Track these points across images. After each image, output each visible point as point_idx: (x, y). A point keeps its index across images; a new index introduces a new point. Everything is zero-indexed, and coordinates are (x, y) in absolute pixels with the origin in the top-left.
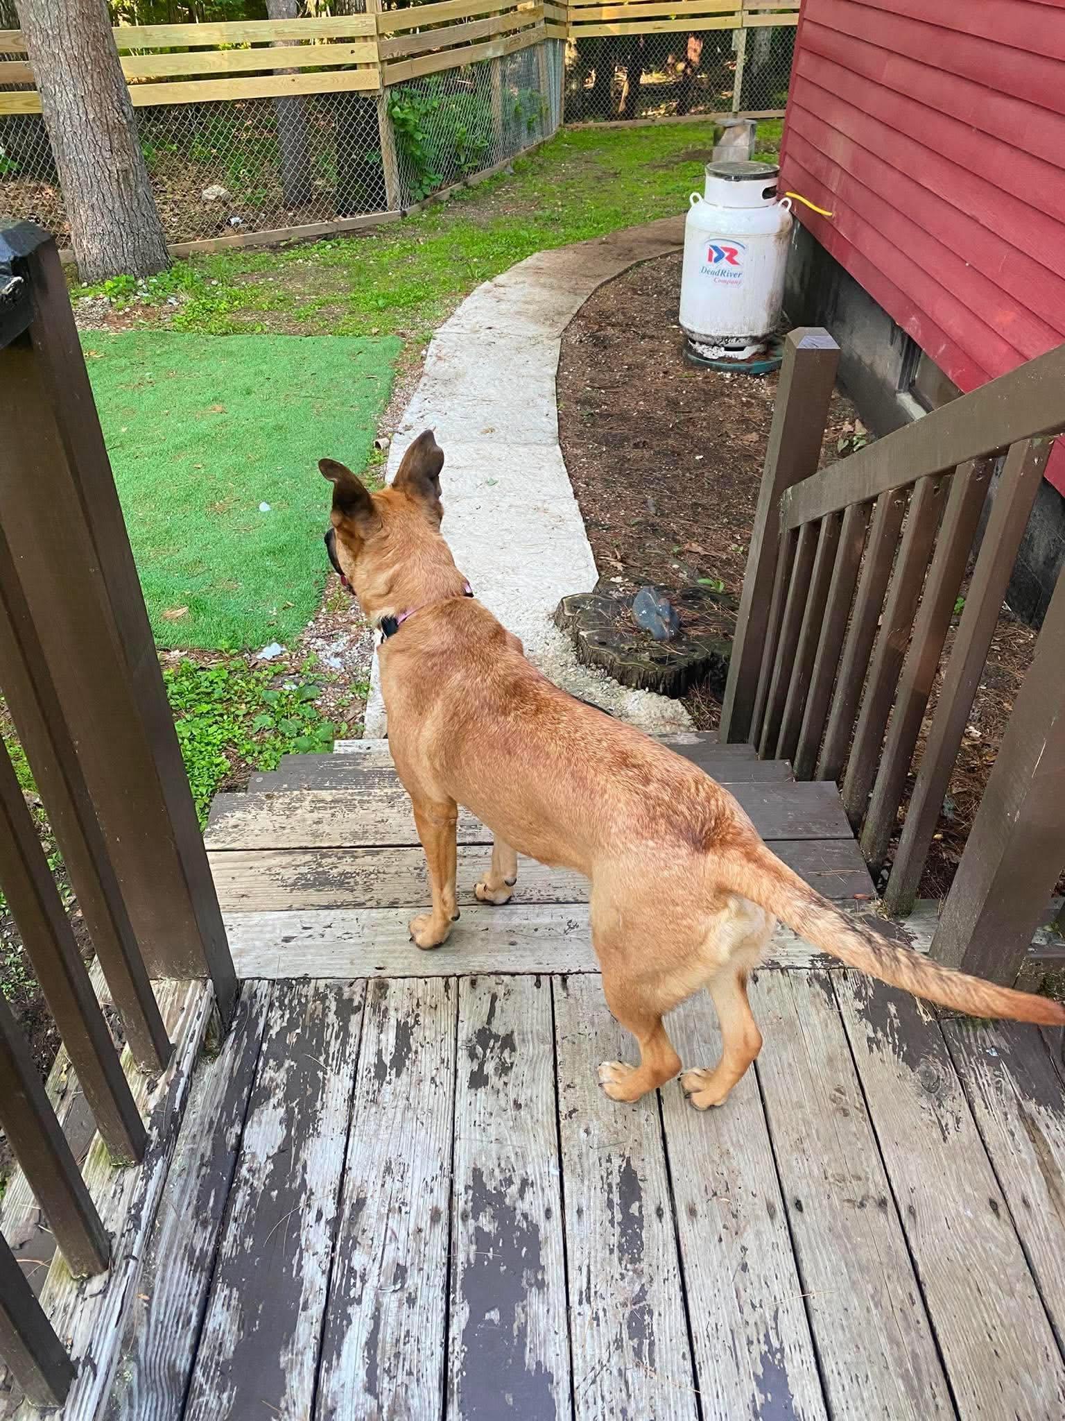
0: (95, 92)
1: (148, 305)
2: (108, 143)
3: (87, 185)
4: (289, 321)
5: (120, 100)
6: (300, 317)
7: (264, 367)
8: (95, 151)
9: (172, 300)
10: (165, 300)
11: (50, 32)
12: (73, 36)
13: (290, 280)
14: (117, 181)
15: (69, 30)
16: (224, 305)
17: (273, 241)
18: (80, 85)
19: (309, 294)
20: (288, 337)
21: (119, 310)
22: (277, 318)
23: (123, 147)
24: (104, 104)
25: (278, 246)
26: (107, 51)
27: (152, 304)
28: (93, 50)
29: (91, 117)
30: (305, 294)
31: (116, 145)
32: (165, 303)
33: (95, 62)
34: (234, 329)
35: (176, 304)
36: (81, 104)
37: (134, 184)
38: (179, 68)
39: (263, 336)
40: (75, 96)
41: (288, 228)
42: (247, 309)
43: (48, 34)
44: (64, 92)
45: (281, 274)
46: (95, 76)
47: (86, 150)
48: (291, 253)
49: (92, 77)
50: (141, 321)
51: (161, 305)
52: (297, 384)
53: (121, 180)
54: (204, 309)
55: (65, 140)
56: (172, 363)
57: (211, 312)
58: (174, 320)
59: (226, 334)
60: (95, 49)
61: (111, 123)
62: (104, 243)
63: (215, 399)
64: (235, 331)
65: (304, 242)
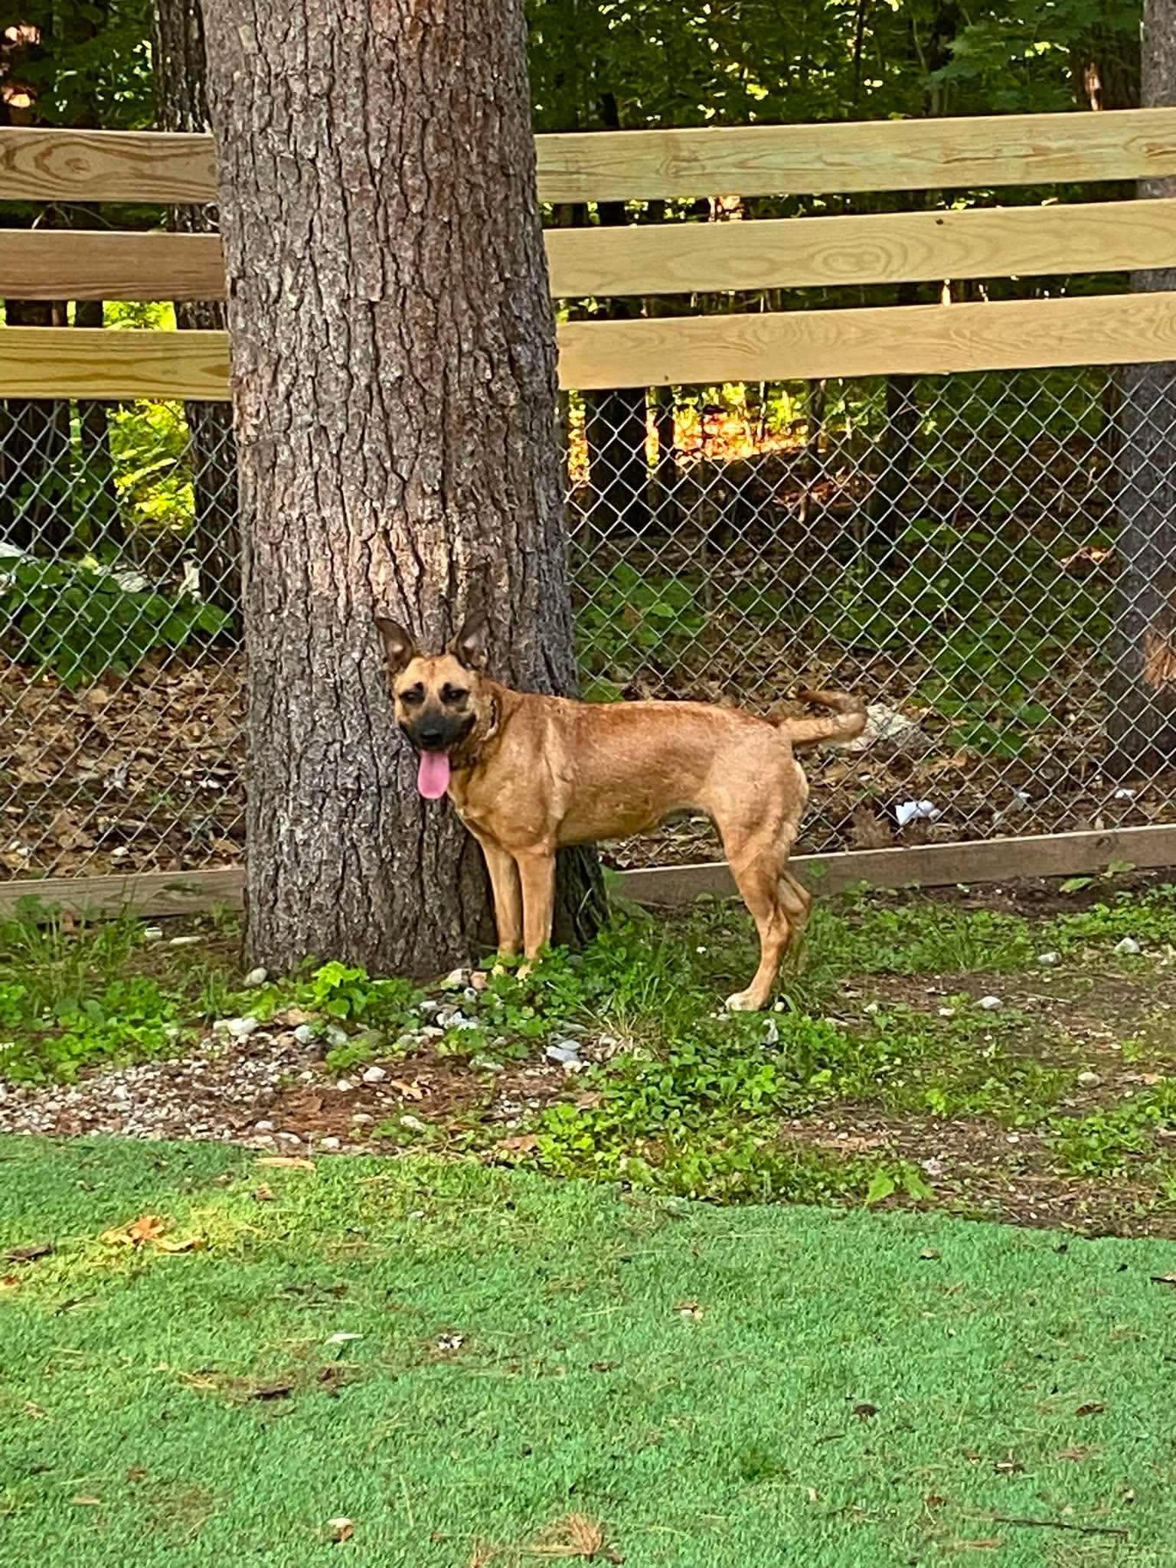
0: (422, 290)
1: (460, 1061)
2: (434, 468)
3: (331, 612)
4: (1028, 1165)
5: (508, 323)
6: (1081, 1153)
7: (865, 1355)
8: (382, 493)
9: (564, 1052)
10: (536, 1045)
11: (297, 87)
12: (376, 100)
13: (1071, 1009)
14: (446, 603)
15: (362, 80)
16: (764, 1083)
17: (1035, 874)
18: (372, 268)
19: (1142, 1066)
20: (1007, 1232)
21: (342, 1073)
22: (977, 1151)
23: (488, 483)
24: (448, 332)
25: (1049, 895)
26: (493, 156)
27: (479, 1060)
28: (440, 149)
29: (390, 374)
30: (1121, 1066)
31: (465, 473)
32: (534, 1060)
33: (440, 188)
34: (778, 1178)
35: (573, 1064)
36: (360, 331)
37: (505, 619)
38: (774, 267)
39: (898, 1218)
40: (344, 302)
41: (1100, 830)
42: (857, 1106)
43: (289, 95)
44: (311, 290)
45: (1037, 986)
46: (430, 239)
47: (349, 490)
48: (1094, 919)
49: (418, 244)
50: (409, 1121)
51: (512, 1065)
52: (996, 1450)
53: (459, 601)
54: (678, 1090)
55: (284, 456)
56: (464, 1301)
57: (706, 1104)
58: (544, 1128)
59: (743, 1196)
60: (449, 144)
61: (458, 397)
62: (355, 829)
63: (586, 1485)
64: (784, 1189)
65: (1157, 882)
